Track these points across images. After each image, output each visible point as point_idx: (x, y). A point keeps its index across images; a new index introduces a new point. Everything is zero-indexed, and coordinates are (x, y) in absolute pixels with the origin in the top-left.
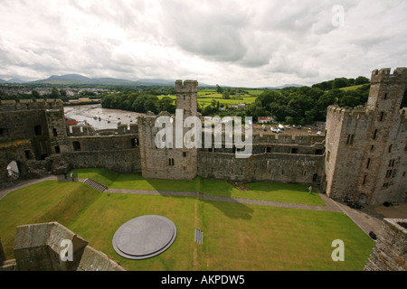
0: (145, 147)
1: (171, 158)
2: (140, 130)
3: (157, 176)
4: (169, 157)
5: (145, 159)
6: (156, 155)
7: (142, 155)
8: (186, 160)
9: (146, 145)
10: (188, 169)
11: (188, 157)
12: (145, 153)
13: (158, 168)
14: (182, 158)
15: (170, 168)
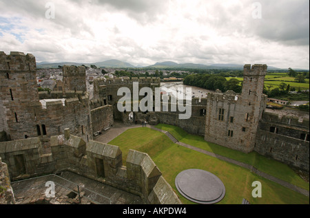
0: (210, 117)
1: (231, 130)
2: (208, 104)
3: (216, 142)
4: (229, 129)
5: (209, 126)
6: (218, 125)
7: (207, 123)
8: (244, 134)
9: (211, 116)
10: (245, 143)
11: (247, 132)
12: (209, 121)
13: (218, 135)
14: (241, 132)
15: (228, 138)
